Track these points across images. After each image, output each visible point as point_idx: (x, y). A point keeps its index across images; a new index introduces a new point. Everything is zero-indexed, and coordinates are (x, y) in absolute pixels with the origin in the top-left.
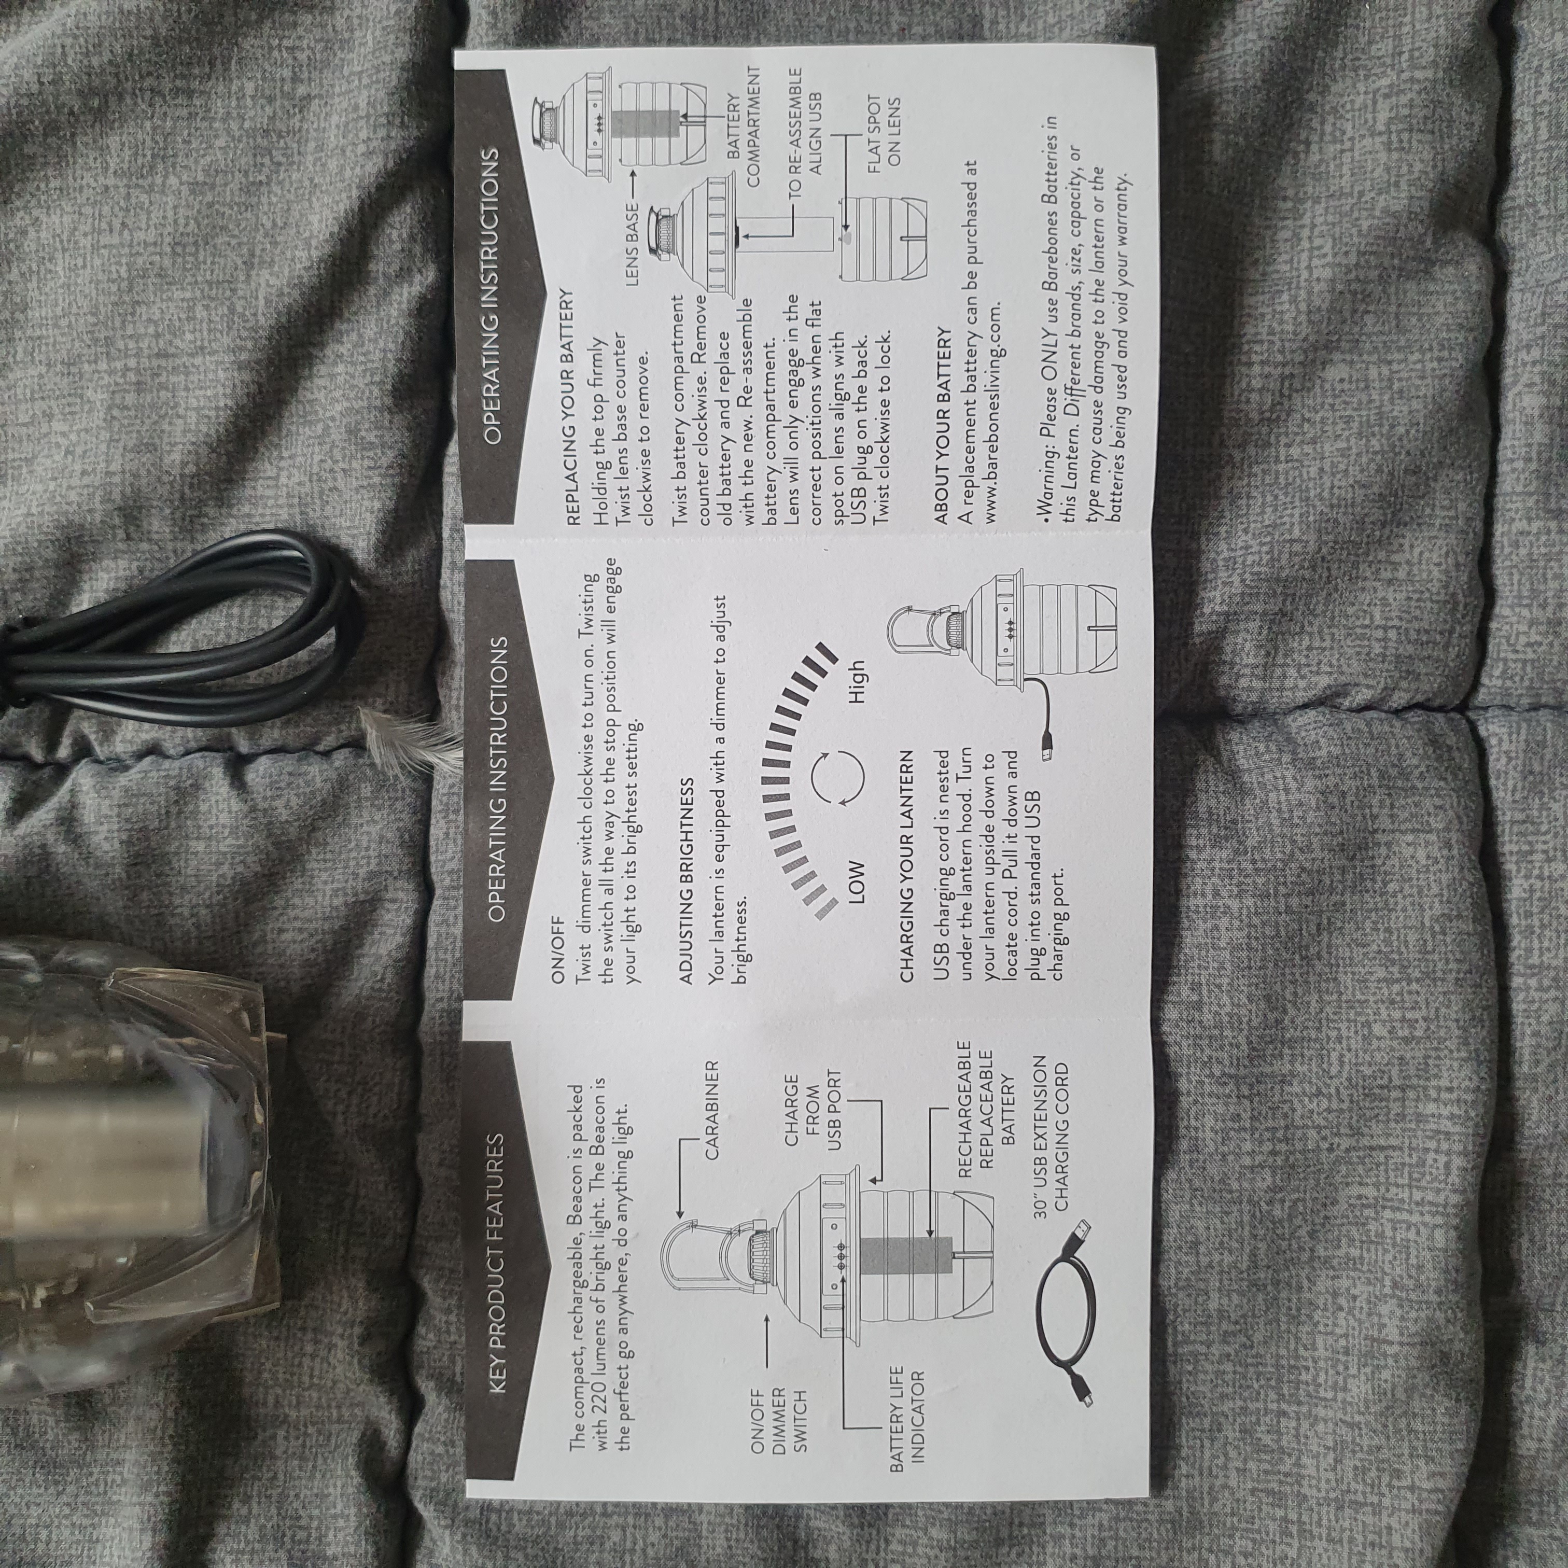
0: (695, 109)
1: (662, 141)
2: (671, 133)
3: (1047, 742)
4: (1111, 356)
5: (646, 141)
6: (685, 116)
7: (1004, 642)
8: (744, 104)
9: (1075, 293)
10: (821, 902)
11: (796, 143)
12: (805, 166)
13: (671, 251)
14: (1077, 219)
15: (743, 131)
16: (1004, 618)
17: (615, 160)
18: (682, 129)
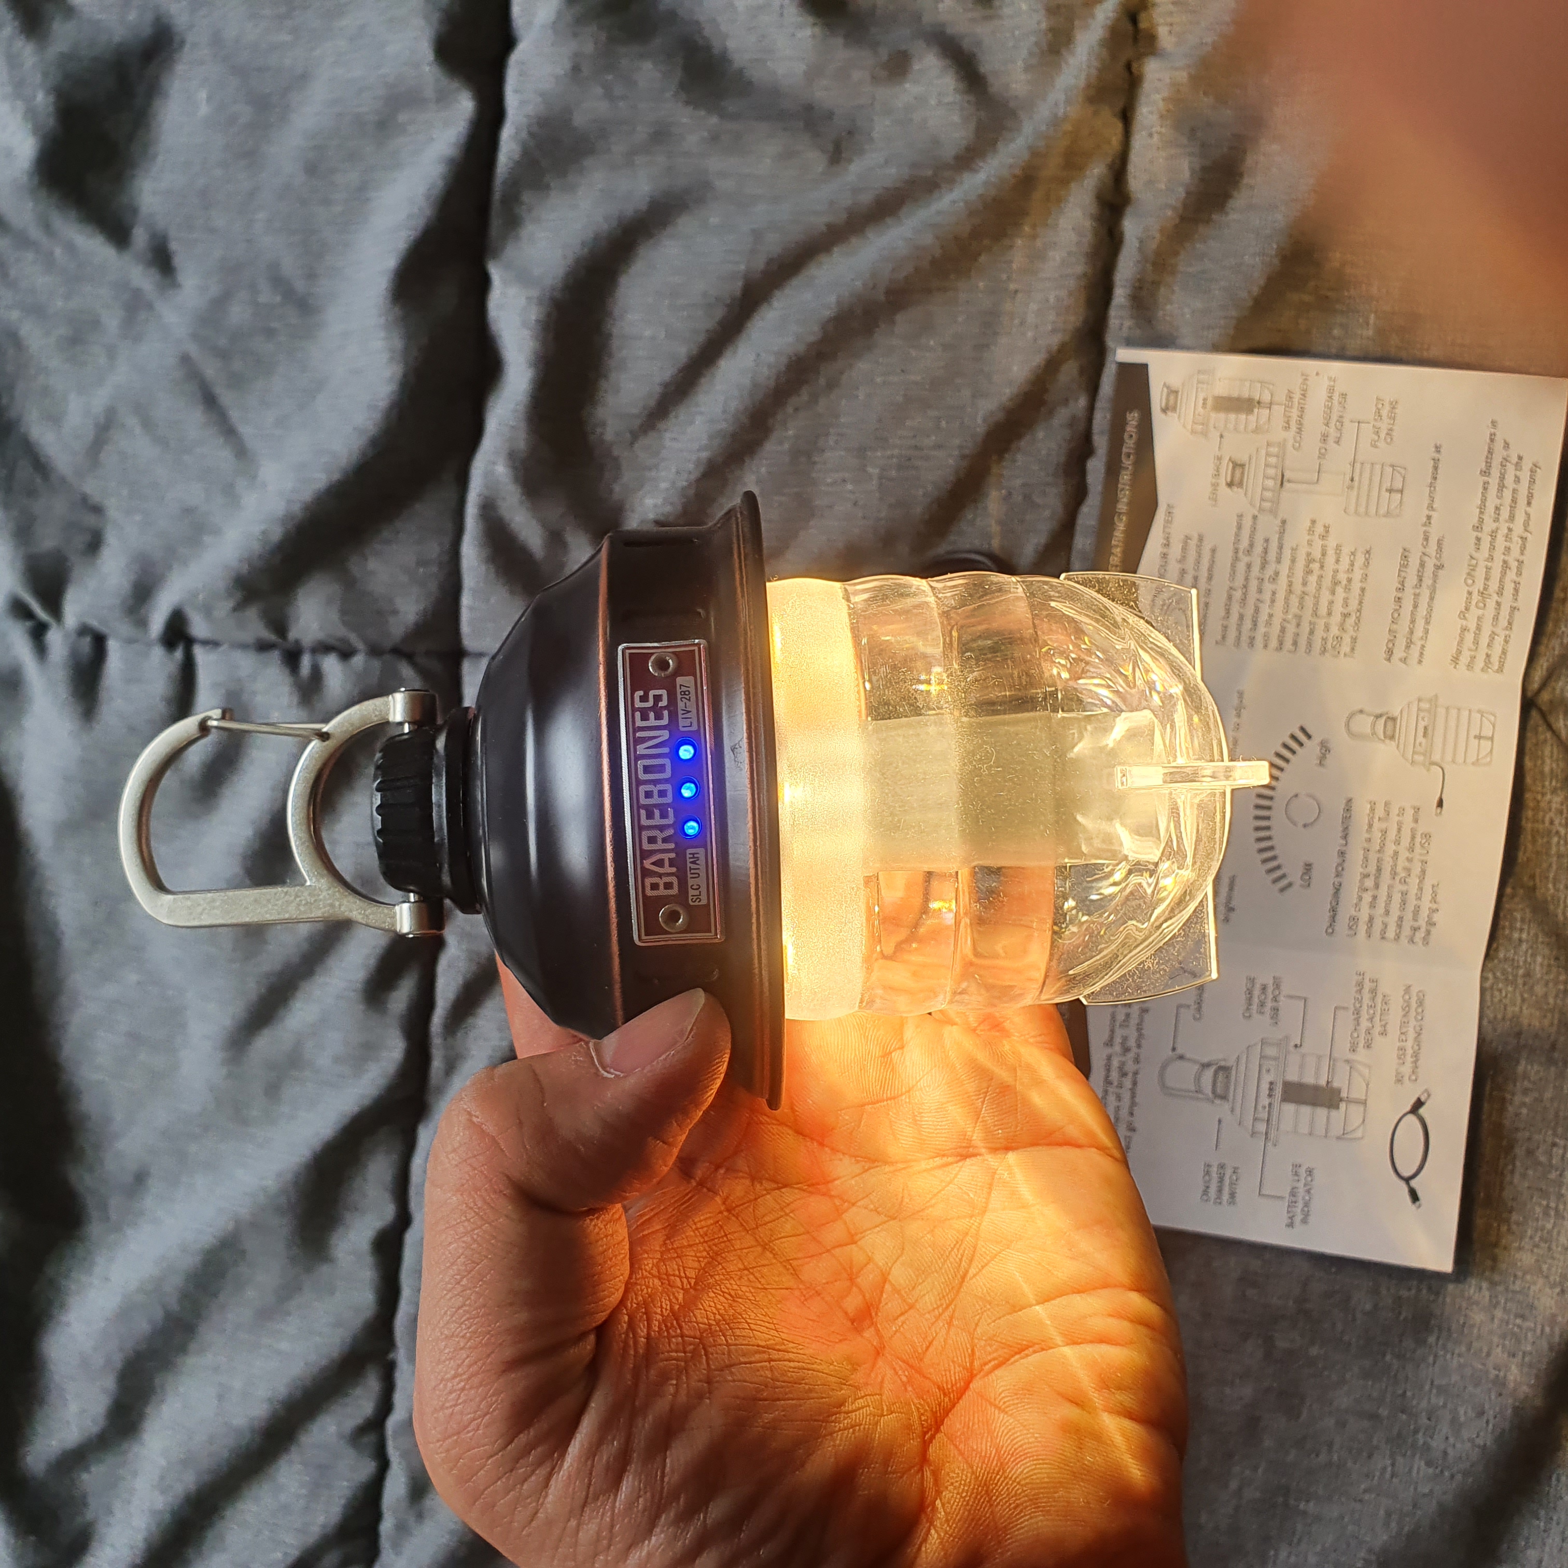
0: (1266, 397)
1: (1243, 417)
2: (1250, 411)
3: (1440, 804)
4: (1511, 575)
5: (1232, 416)
6: (1259, 403)
7: (1420, 739)
8: (1297, 397)
9: (1493, 535)
10: (1284, 883)
11: (1327, 425)
12: (1331, 440)
13: (1240, 484)
14: (1502, 487)
15: (1295, 413)
16: (1422, 725)
17: (1211, 425)
18: (1256, 410)
